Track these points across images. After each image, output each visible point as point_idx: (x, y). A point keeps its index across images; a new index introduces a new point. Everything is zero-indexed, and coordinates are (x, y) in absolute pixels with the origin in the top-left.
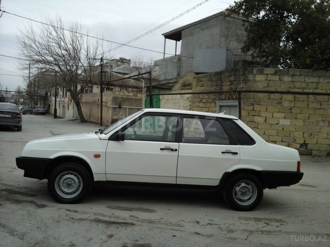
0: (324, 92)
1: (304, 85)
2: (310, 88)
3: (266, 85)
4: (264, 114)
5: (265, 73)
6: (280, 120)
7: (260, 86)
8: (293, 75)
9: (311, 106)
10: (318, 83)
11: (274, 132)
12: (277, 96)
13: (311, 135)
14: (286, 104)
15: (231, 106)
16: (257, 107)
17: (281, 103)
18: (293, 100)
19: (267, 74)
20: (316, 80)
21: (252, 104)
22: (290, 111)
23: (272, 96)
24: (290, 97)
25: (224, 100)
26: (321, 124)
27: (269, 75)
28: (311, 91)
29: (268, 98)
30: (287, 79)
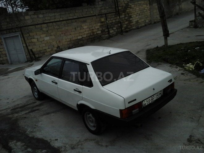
0: (58, 20)
1: (49, 18)
2: (52, 19)
3: (32, 21)
4: (36, 37)
5: (29, 14)
6: (45, 38)
7: (29, 22)
8: (43, 14)
9: (55, 28)
10: (55, 16)
11: (44, 45)
12: (39, 26)
13: (60, 42)
14: (44, 29)
15: (12, 37)
16: (31, 34)
17: (42, 29)
18: (47, 26)
19: (31, 15)
20: (53, 14)
21: (28, 33)
22: (47, 32)
23: (37, 26)
24: (45, 25)
25: (6, 34)
26: (62, 35)
27: (32, 16)
28: (53, 21)
29: (35, 28)
30: (41, 16)
